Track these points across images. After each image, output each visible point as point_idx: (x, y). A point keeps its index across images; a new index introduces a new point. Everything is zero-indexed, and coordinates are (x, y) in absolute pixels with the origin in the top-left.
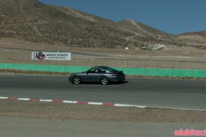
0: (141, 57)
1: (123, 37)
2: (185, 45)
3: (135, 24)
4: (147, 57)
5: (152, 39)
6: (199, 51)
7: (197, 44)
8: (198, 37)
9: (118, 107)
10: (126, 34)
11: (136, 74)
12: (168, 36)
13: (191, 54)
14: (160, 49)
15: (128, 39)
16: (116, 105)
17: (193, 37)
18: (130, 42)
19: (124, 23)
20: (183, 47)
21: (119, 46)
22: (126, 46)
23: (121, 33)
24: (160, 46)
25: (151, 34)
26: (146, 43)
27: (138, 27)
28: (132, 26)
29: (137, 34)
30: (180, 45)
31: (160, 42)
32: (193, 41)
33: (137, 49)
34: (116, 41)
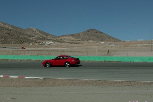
0: (39, 49)
1: (28, 38)
2: (64, 42)
3: (35, 30)
4: (42, 49)
5: (45, 39)
6: (72, 45)
7: (71, 42)
8: (71, 37)
9: (27, 79)
10: (30, 36)
11: (37, 59)
12: (54, 37)
13: (67, 47)
14: (50, 44)
15: (31, 38)
16: (26, 77)
17: (68, 37)
18: (32, 40)
19: (28, 29)
20: (63, 43)
21: (26, 43)
22: (30, 43)
23: (27, 35)
24: (50, 43)
25: (44, 36)
26: (41, 41)
27: (37, 32)
28: (33, 31)
29: (36, 36)
30: (61, 42)
31: (50, 40)
32: (68, 40)
33: (37, 44)
34: (24, 40)
